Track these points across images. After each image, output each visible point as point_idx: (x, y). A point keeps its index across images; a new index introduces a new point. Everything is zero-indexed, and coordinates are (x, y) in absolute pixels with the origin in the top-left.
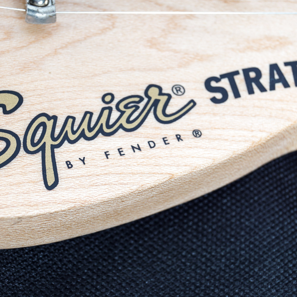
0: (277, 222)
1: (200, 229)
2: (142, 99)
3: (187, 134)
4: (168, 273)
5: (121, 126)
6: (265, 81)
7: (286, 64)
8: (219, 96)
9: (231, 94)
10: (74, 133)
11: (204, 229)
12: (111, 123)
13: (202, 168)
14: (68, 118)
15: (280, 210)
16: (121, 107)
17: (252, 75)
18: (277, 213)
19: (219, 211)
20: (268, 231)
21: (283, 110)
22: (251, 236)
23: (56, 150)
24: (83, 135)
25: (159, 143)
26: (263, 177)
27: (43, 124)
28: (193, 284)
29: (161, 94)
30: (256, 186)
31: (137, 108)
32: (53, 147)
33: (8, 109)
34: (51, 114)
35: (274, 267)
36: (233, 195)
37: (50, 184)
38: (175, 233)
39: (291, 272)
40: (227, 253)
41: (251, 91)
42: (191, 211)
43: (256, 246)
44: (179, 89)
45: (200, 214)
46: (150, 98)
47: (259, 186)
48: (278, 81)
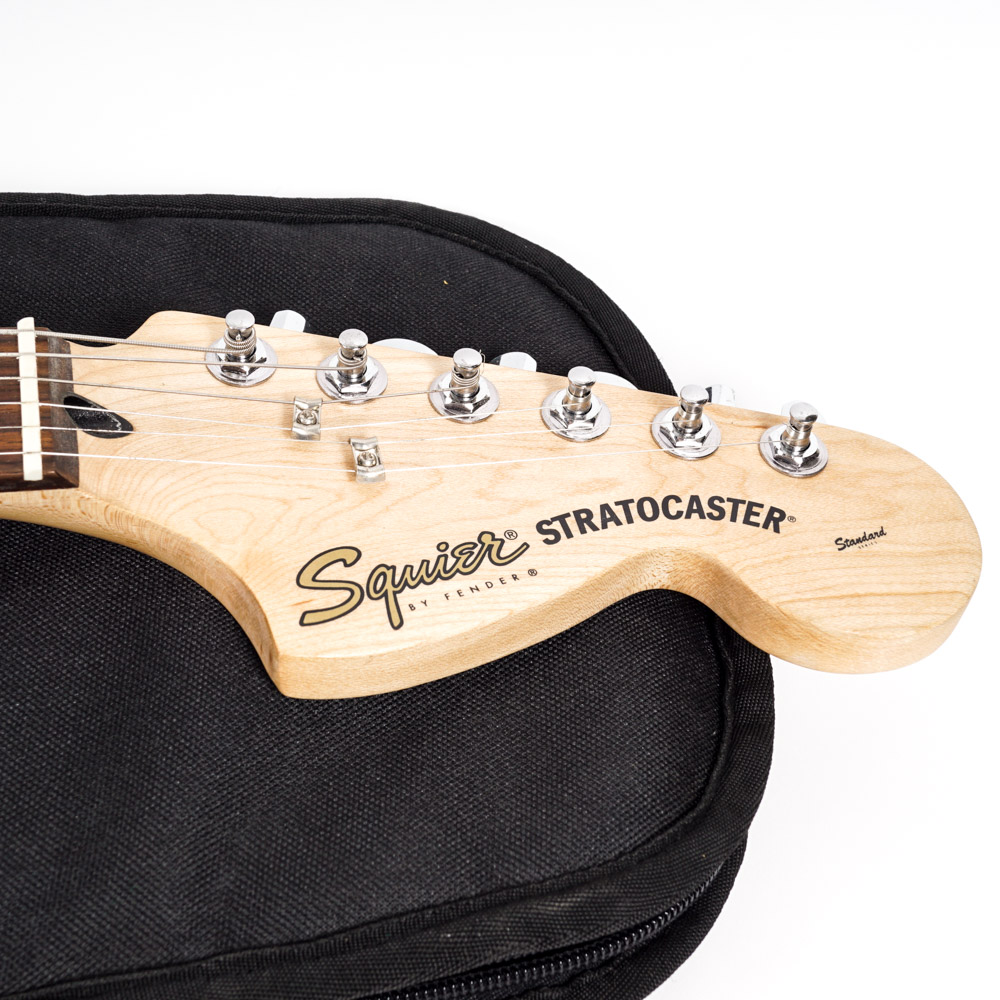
0: (625, 662)
1: (547, 674)
2: (475, 545)
3: (523, 574)
4: (519, 717)
5: (458, 571)
6: (597, 520)
7: (617, 503)
8: (551, 537)
9: (563, 535)
10: (413, 579)
11: (551, 675)
12: (448, 568)
13: (540, 603)
14: (406, 567)
15: (628, 651)
16: (456, 553)
17: (583, 516)
18: (624, 653)
19: (565, 656)
20: (616, 670)
21: (616, 546)
22: (599, 677)
23: (398, 595)
24: (422, 580)
25: (497, 583)
26: (608, 621)
27: (383, 574)
28: (544, 725)
29: (494, 539)
30: (601, 630)
31: (472, 553)
32: (395, 593)
33: (348, 563)
34: (389, 565)
35: (625, 702)
36: (578, 640)
37: (396, 624)
38: (522, 680)
39: (642, 706)
40: (576, 694)
41: (583, 531)
42: (536, 659)
43: (605, 685)
44: (511, 534)
45: (546, 661)
46: (483, 544)
47: (604, 630)
48: (610, 520)
